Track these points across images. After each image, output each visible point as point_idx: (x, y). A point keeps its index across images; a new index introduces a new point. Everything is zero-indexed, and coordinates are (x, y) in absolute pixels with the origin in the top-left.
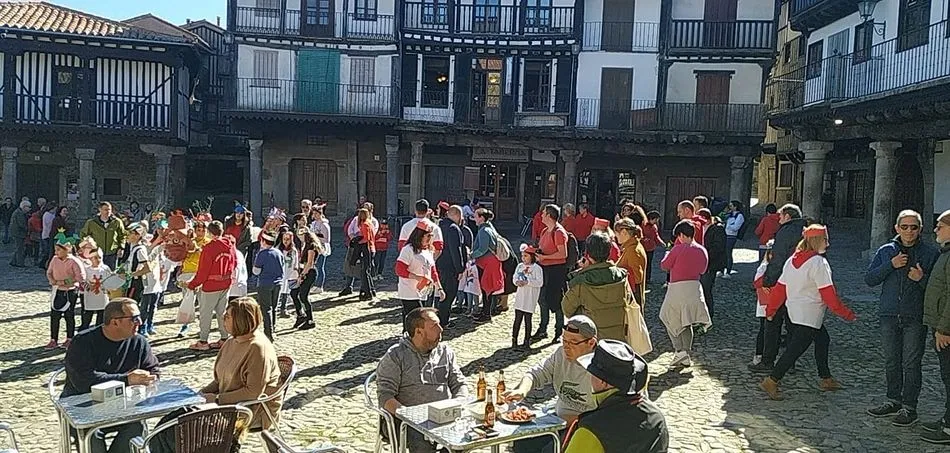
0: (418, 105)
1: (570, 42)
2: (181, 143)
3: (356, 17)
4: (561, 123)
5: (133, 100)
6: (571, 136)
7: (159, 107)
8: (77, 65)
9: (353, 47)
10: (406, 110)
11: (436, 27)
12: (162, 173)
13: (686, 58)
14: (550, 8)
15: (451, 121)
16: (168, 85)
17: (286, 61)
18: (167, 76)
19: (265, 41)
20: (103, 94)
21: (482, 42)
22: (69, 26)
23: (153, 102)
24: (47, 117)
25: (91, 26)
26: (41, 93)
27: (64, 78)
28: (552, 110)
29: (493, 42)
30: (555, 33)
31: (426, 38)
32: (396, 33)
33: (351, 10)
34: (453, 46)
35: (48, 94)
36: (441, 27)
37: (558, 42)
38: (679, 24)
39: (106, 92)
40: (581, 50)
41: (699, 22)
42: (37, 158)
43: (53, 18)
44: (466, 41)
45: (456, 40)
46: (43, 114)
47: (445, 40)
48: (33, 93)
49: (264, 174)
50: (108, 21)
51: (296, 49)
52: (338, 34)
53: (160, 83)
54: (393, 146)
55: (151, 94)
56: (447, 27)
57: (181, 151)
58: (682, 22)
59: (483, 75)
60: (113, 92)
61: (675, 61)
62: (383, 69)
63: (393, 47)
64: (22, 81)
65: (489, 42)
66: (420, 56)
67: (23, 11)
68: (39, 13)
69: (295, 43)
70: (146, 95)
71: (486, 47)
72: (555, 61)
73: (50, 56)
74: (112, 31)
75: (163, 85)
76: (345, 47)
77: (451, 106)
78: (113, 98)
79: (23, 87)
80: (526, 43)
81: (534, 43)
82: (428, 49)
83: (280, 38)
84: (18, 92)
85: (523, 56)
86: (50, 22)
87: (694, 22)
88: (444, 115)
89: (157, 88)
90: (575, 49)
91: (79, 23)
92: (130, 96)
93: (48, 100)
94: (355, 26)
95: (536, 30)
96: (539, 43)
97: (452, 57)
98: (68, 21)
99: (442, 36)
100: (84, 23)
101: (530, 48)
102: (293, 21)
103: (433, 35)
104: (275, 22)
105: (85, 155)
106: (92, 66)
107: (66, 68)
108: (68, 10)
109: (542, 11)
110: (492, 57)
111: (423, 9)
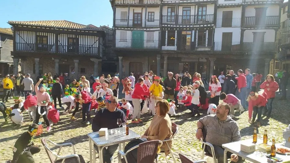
0: (166, 45)
1: (212, 25)
2: (100, 58)
3: (148, 21)
4: (209, 50)
5: (88, 46)
6: (213, 54)
7: (95, 48)
8: (74, 37)
9: (148, 29)
10: (163, 47)
11: (171, 22)
12: (96, 66)
13: (250, 28)
14: (206, 15)
15: (176, 49)
16: (97, 42)
17: (129, 34)
18: (97, 39)
19: (123, 28)
20: (80, 45)
21: (185, 26)
22: (71, 26)
23: (94, 47)
24: (66, 51)
25: (77, 26)
26: (65, 45)
27: (71, 41)
28: (206, 46)
29: (188, 26)
30: (208, 23)
31: (169, 26)
32: (160, 24)
33: (147, 19)
34: (176, 28)
35: (67, 45)
36: (173, 22)
37: (208, 25)
38: (247, 18)
39: (81, 44)
40: (216, 27)
41: (254, 17)
42: (64, 63)
43: (68, 24)
44: (180, 26)
45: (177, 26)
46: (65, 50)
47: (174, 26)
48: (63, 45)
49: (123, 67)
50: (82, 25)
51: (132, 31)
52: (143, 25)
53: (95, 41)
54: (159, 57)
55: (93, 44)
56: (175, 22)
57: (101, 60)
58: (248, 17)
59: (185, 36)
60: (83, 44)
61: (246, 29)
62: (156, 35)
63: (159, 29)
64: (60, 42)
65: (187, 26)
66: (167, 31)
67: (60, 23)
68: (64, 23)
69: (132, 29)
70: (92, 45)
71: (186, 28)
72: (207, 31)
73: (67, 35)
74: (83, 27)
75: (96, 42)
76: (145, 29)
77: (176, 45)
78: (83, 46)
79: (60, 43)
80: (199, 26)
81: (201, 26)
82: (169, 29)
83: (127, 28)
84: (59, 45)
85: (198, 30)
86: (67, 25)
87: (252, 17)
88: (174, 48)
89: (94, 43)
90: (214, 27)
91: (74, 25)
92: (88, 45)
93: (66, 47)
94: (148, 24)
95: (202, 22)
96: (202, 26)
97: (176, 31)
98: (71, 25)
99: (173, 25)
100: (75, 25)
101: (200, 27)
102: (131, 23)
103: (171, 25)
104: (126, 23)
105: (76, 62)
106: (78, 37)
107: (71, 38)
108: (71, 22)
109: (203, 17)
110: (188, 31)
111: (167, 17)
